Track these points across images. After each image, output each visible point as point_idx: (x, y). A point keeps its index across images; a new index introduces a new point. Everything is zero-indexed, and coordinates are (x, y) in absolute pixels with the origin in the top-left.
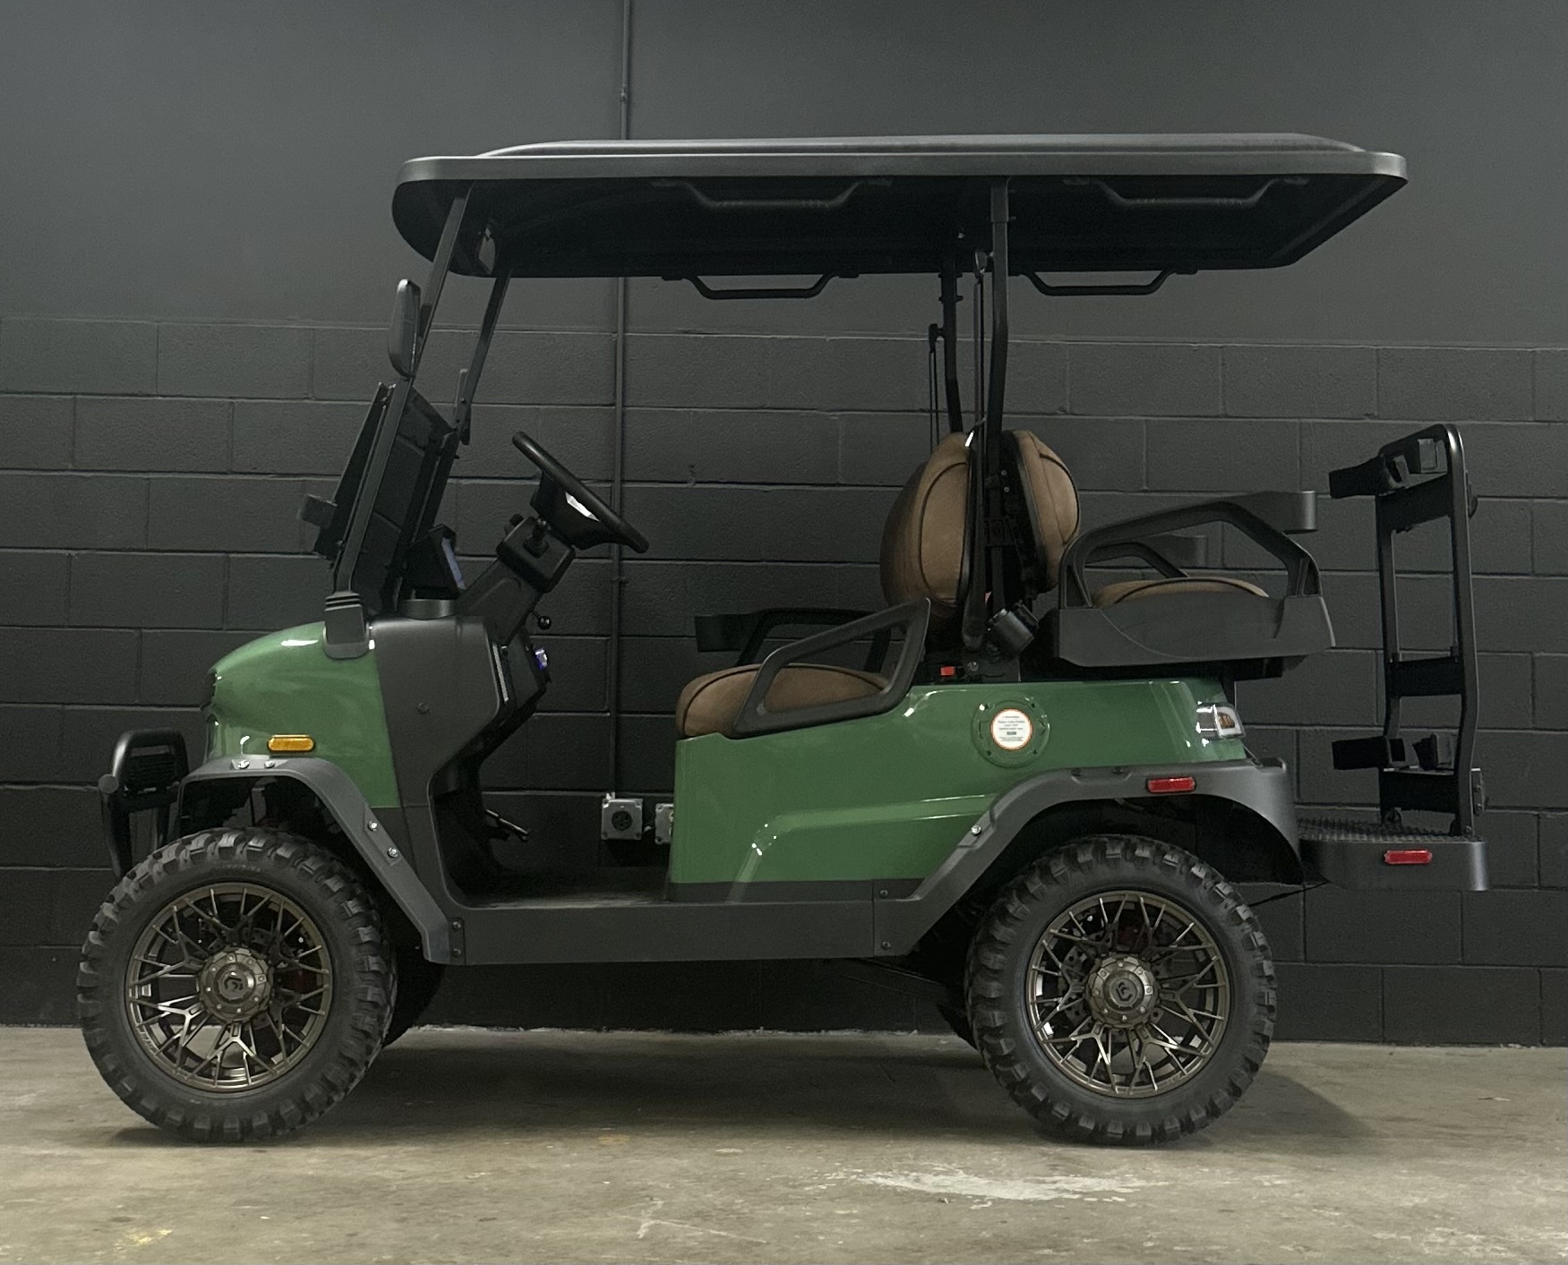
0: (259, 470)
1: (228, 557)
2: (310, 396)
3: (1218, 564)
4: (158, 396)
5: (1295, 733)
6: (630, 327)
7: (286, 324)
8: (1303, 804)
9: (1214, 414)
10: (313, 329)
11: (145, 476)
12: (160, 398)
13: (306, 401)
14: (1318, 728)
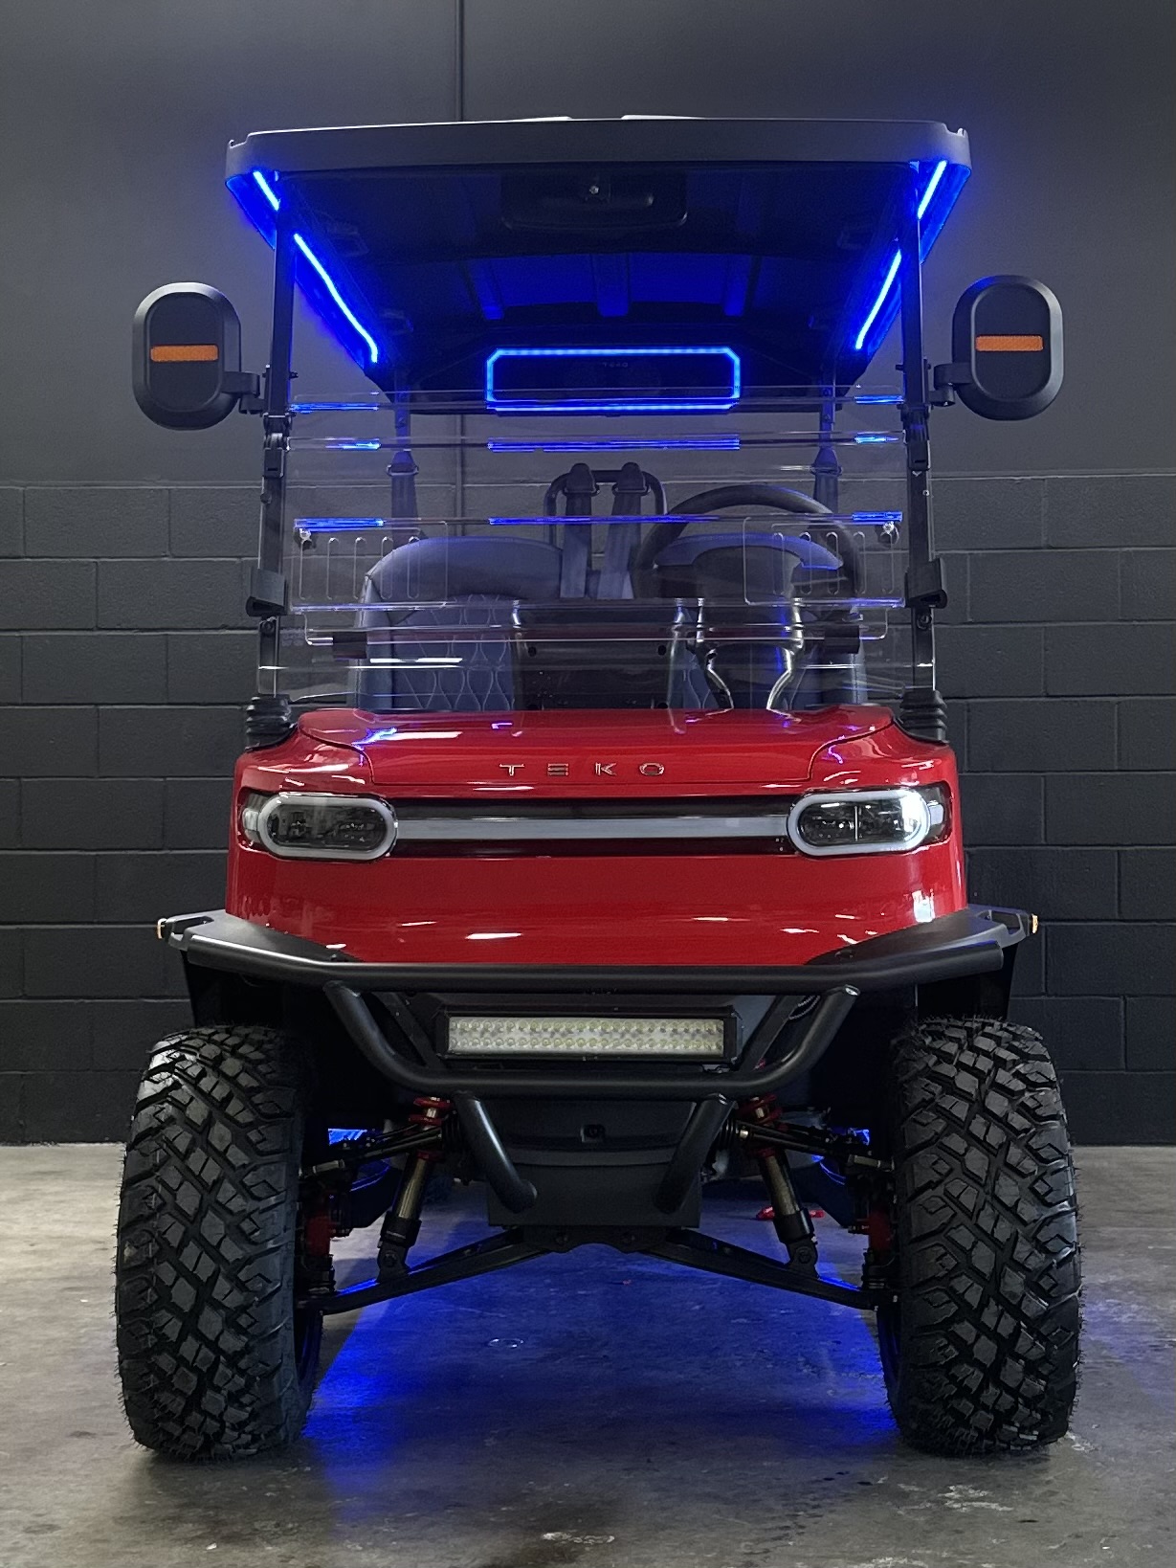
0: (124, 626)
1: (98, 710)
2: (168, 553)
3: (1042, 692)
4: (26, 557)
5: (1116, 854)
6: (469, 479)
7: (142, 485)
8: (1124, 921)
9: (1037, 545)
10: (169, 490)
11: (17, 634)
12: (28, 560)
13: (165, 559)
14: (1138, 847)
